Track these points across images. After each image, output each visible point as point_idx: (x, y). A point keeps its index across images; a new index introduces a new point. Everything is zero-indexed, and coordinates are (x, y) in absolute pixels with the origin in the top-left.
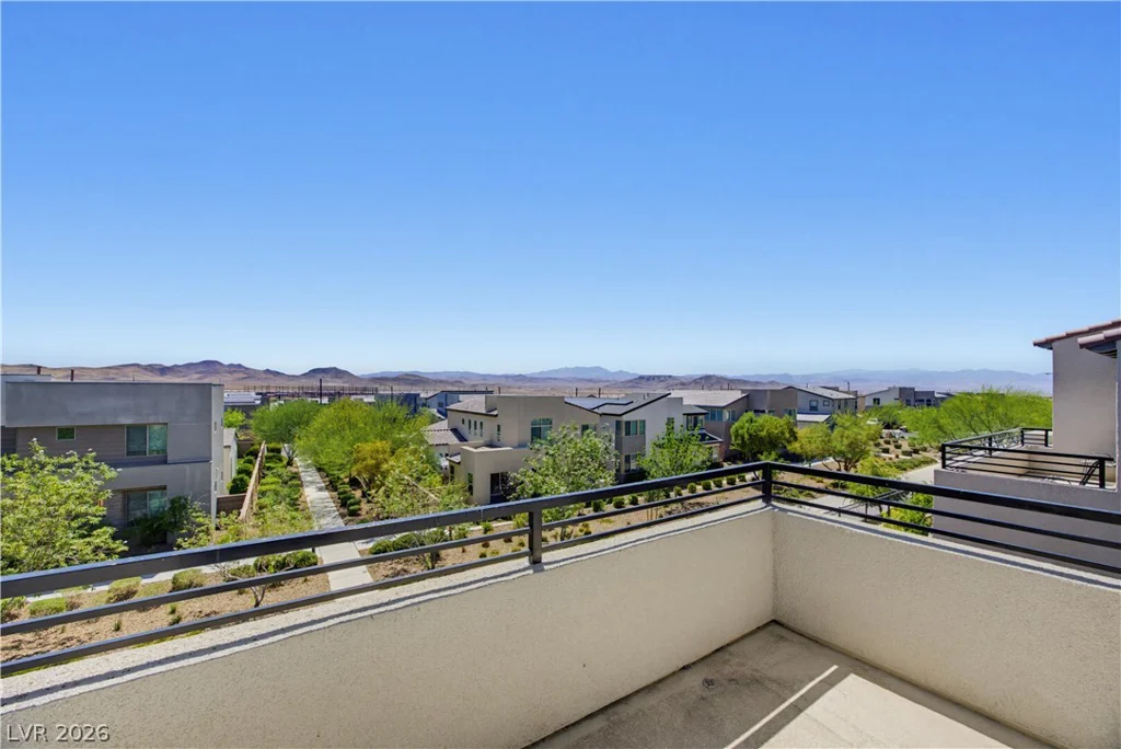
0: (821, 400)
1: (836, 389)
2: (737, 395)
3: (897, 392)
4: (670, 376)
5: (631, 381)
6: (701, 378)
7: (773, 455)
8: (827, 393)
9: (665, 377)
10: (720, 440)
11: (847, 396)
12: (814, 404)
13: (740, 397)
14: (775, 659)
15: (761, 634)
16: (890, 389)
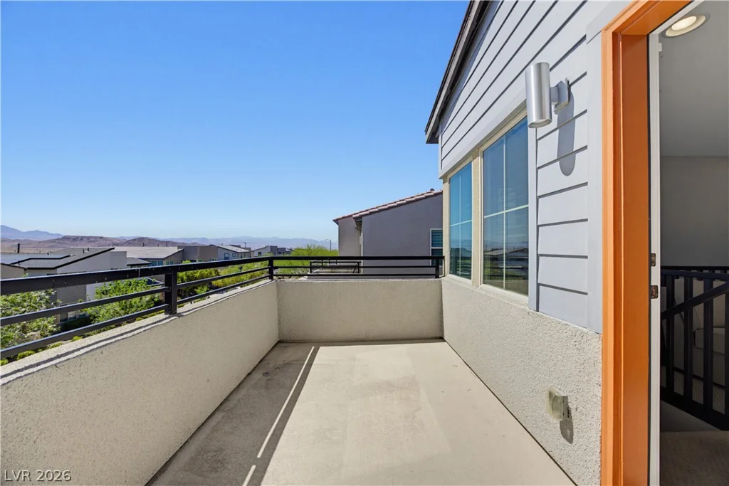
0: (231, 253)
1: (239, 247)
2: (175, 250)
3: (269, 248)
4: (101, 238)
5: (53, 241)
6: (135, 240)
7: (205, 289)
8: (235, 249)
9: (96, 238)
10: (162, 283)
11: (245, 251)
12: (227, 256)
13: (177, 251)
14: (290, 354)
15: (276, 348)
16: (266, 247)
